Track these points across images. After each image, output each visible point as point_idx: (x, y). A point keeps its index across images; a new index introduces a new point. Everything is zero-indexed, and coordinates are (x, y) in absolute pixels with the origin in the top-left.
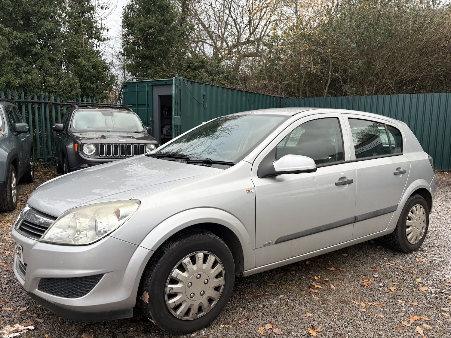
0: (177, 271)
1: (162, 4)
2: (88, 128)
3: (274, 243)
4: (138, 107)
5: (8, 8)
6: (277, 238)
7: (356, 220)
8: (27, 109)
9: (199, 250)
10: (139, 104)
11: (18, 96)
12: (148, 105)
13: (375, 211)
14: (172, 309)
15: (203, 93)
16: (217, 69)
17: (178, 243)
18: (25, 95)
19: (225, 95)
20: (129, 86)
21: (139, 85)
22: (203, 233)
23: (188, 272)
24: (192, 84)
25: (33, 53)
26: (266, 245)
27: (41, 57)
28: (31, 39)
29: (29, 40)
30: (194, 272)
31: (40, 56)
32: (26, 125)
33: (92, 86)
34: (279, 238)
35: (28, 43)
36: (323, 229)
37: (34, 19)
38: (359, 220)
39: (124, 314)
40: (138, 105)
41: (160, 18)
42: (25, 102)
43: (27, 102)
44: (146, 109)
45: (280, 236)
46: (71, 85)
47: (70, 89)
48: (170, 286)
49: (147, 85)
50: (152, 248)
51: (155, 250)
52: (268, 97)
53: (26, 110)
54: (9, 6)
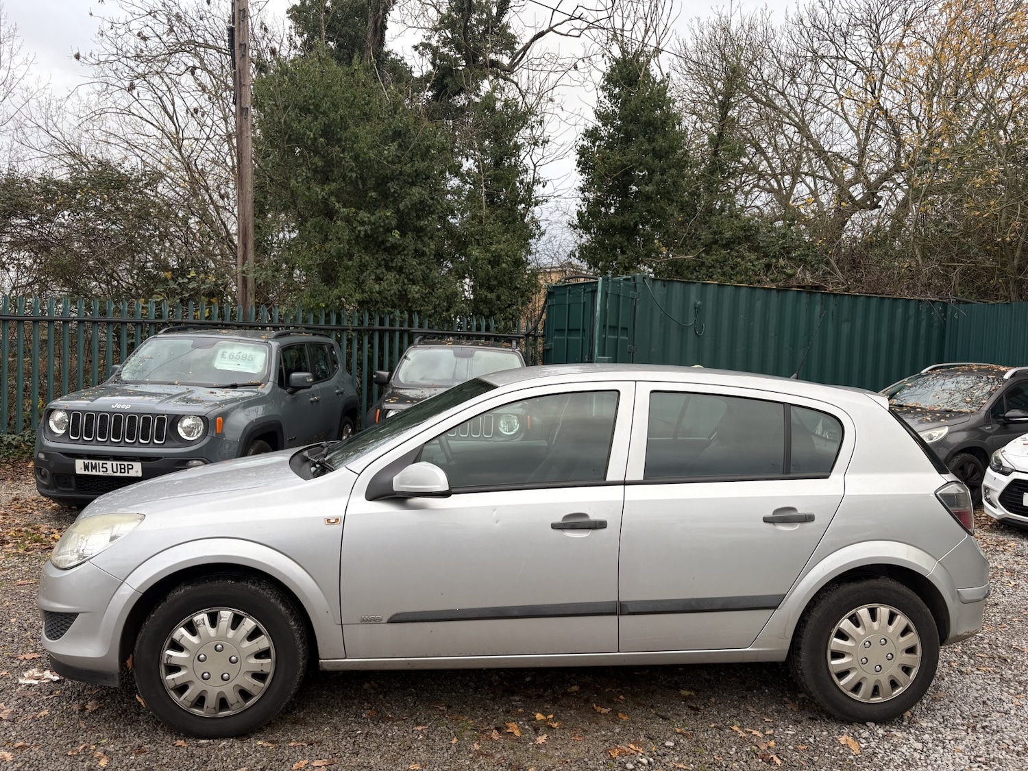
0: (182, 631)
1: (651, 119)
2: (422, 379)
3: (385, 620)
4: (569, 334)
5: (350, 174)
6: (394, 613)
7: (620, 609)
8: (371, 342)
9: (226, 605)
10: (570, 328)
11: (359, 319)
12: (584, 330)
13: (693, 599)
14: (171, 689)
15: (695, 303)
16: (780, 242)
17: (189, 588)
18: (371, 318)
19: (758, 305)
20: (557, 292)
21: (572, 292)
22: (237, 580)
23: (200, 637)
24: (664, 286)
25: (388, 245)
26: (365, 621)
27: (404, 249)
28: (387, 222)
29: (382, 224)
30: (210, 639)
31: (401, 249)
32: (308, 376)
33: (489, 296)
34: (397, 614)
35: (381, 230)
36: (515, 613)
37: (393, 187)
38: (631, 611)
39: (106, 679)
40: (569, 330)
41: (646, 146)
42: (368, 330)
43: (371, 330)
44: (578, 338)
45: (399, 611)
46: (447, 296)
47: (445, 304)
48: (169, 652)
49: (584, 290)
50: (138, 588)
51: (143, 592)
52: (900, 304)
53: (369, 343)
54: (351, 170)
